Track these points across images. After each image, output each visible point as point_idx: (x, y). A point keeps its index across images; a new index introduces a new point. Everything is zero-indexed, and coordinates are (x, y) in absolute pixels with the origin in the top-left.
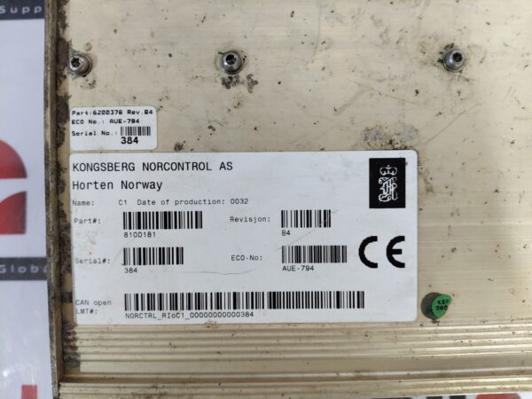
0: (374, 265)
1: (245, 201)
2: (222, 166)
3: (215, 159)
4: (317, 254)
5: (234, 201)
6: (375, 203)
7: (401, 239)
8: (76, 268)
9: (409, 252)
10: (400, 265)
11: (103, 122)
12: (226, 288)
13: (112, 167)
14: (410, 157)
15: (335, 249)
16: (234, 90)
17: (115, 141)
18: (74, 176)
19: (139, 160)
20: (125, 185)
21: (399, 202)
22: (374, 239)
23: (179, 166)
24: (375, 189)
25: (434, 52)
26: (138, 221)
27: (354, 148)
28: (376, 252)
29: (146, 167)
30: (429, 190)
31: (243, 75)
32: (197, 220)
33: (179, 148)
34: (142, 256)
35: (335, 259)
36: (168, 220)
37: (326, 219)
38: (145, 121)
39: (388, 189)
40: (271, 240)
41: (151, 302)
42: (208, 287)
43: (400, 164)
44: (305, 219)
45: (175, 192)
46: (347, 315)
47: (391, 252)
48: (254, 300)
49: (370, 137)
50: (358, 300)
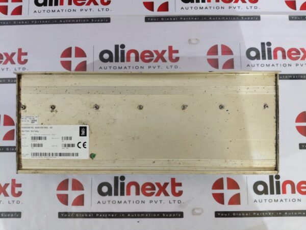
0: (80, 148)
1: (55, 135)
2: (50, 128)
3: (49, 126)
4: (69, 145)
5: (53, 135)
6: (80, 135)
7: (85, 142)
8: (22, 147)
9: (87, 145)
10: (85, 148)
11: (28, 119)
12: (51, 152)
13: (29, 128)
14: (88, 126)
15: (73, 144)
16: (53, 113)
17: (30, 123)
18: (22, 129)
19: (34, 126)
20: (32, 131)
21: (85, 135)
22: (80, 142)
23: (42, 127)
24: (81, 133)
25: (93, 105)
26: (34, 138)
27: (77, 124)
28: (81, 145)
29: (36, 128)
30: (91, 133)
31: (55, 110)
32: (45, 138)
33: (42, 124)
34: (35, 145)
35: (73, 146)
36: (40, 138)
37: (71, 138)
38: (36, 119)
39: (83, 133)
40: (60, 143)
41: (36, 154)
42: (47, 152)
43: (85, 128)
44: (67, 138)
45: (41, 133)
46: (75, 158)
47: (84, 145)
48: (56, 154)
49: (80, 122)
50: (77, 155)
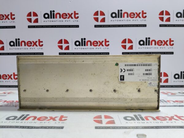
0: (124, 69)
1: (138, 76)
3: (141, 81)
4: (130, 70)
5: (139, 76)
6: (124, 76)
7: (121, 72)
8: (157, 69)
9: (120, 70)
10: (121, 69)
11: (153, 85)
12: (140, 66)
13: (153, 80)
14: (120, 81)
15: (128, 71)
16: (139, 88)
17: (152, 83)
18: (157, 79)
19: (150, 81)
20: (151, 78)
21: (121, 76)
22: (124, 72)
23: (145, 80)
24: (124, 77)
25: (117, 92)
26: (150, 74)
27: (126, 82)
29: (149, 80)
30: (118, 77)
31: (138, 90)
32: (144, 74)
33: (145, 82)
34: (150, 70)
35: (128, 70)
36: (147, 74)
37: (129, 74)
38: (149, 85)
39: (122, 77)
40: (135, 72)
41: (149, 65)
42: (142, 67)
43: (121, 80)
44: (131, 74)
45: (146, 77)
46: (127, 64)
47: (122, 70)
48: (137, 65)
49: (124, 83)
50: (125, 65)
